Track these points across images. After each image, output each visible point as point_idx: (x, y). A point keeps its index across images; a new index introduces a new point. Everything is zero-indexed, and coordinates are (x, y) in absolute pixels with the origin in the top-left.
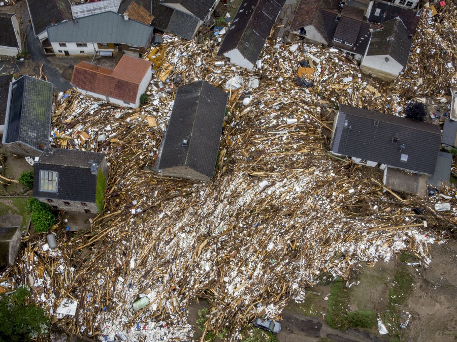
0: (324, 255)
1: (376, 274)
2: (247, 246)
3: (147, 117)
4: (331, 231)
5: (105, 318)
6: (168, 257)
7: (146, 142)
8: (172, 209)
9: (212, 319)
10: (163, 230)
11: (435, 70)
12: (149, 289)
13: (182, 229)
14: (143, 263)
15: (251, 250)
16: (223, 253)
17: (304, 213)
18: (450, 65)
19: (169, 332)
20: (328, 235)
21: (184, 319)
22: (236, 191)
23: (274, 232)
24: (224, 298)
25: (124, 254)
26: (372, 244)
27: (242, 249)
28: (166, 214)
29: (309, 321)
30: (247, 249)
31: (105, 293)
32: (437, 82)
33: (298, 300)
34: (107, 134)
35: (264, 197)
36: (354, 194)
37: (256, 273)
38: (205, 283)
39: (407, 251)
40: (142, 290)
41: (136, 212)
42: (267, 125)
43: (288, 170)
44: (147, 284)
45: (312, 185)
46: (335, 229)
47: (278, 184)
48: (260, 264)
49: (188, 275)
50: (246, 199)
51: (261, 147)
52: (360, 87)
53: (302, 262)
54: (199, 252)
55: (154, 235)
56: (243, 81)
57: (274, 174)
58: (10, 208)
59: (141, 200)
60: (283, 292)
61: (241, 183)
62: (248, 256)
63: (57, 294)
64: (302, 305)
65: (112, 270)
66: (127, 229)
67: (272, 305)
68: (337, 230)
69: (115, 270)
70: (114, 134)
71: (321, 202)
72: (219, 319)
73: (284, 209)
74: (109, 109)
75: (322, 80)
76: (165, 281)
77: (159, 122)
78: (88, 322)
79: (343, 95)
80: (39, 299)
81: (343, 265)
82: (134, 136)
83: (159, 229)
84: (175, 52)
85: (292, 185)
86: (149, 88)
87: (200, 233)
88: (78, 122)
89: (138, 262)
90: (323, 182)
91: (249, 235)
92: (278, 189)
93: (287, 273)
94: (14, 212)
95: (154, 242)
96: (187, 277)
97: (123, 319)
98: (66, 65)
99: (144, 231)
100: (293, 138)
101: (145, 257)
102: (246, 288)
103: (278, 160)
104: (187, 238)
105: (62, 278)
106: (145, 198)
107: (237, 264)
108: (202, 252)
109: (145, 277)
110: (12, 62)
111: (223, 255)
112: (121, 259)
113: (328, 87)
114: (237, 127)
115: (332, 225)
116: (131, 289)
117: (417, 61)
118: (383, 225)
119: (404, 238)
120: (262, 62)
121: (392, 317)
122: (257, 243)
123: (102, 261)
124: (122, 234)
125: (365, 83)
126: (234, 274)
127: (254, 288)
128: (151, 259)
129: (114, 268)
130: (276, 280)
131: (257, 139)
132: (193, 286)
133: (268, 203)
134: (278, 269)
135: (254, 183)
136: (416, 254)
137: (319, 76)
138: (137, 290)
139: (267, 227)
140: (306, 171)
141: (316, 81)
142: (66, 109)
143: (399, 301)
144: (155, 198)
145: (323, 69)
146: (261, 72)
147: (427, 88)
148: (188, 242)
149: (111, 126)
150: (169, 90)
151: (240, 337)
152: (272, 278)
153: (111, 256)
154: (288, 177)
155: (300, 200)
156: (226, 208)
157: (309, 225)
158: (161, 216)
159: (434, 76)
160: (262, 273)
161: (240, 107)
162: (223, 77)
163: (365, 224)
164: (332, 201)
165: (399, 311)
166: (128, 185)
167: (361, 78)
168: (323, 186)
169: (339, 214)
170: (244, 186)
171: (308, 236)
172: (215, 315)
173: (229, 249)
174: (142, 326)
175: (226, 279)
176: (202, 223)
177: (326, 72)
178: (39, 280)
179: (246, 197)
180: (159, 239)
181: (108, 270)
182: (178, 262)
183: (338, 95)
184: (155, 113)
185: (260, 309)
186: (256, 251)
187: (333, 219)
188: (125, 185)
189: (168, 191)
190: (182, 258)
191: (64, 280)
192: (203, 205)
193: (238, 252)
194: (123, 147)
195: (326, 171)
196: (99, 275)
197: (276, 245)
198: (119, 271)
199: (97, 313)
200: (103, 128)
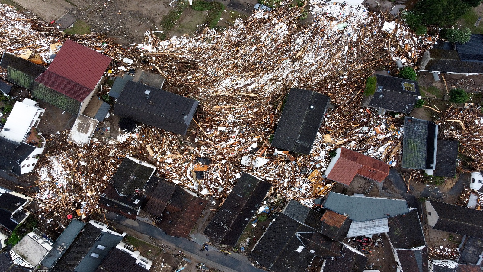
0: (218, 42)
1: (185, 30)
2: (270, 49)
3: (330, 142)
4: (210, 54)
5: (365, 21)
6: (323, 49)
7: (332, 124)
8: (318, 77)
9: (298, 13)
10: (324, 66)
11: (97, 161)
12: (337, 32)
13: (312, 65)
14: (339, 49)
15: (268, 47)
16: (287, 47)
17: (226, 66)
18: (83, 163)
19: (325, 10)
20: (213, 52)
21: (315, 16)
22: (272, 83)
23: (249, 57)
24: (289, 23)
25: (352, 54)
26: (183, 45)
27: (274, 48)
28: (322, 75)
29: (235, 8)
30: (270, 47)
31: (364, 33)
32: (97, 152)
33: (240, 20)
34: (361, 131)
35: (253, 79)
36: (188, 76)
37: (266, 35)
38: (301, 32)
39: (160, 40)
40: (341, 32)
41: (343, 77)
42: (241, 127)
43: (231, 95)
44: (338, 35)
45: (217, 83)
46: (207, 55)
47: (241, 85)
48: (263, 39)
49: (311, 37)
50: (266, 78)
51: (249, 112)
52: (159, 155)
53: (233, 40)
54: (302, 50)
55: (331, 63)
56: (254, 163)
57: (242, 93)
58: (426, 91)
59: (340, 83)
60: (250, 23)
61: (267, 89)
62: (270, 44)
63: (395, 36)
64: (238, 17)
65: (360, 46)
66: (350, 68)
67: (258, 18)
68: (206, 54)
69: (358, 45)
70: (356, 130)
71: (213, 72)
72: (294, 12)
73: (240, 70)
74: (359, 150)
75: (188, 163)
76: (326, 36)
77: (321, 138)
78: (376, 19)
79: (174, 150)
80: (407, 33)
81: (206, 35)
82: (342, 128)
83: (327, 66)
84: (304, 191)
85: (231, 84)
86: (327, 164)
87: (300, 62)
88: (382, 142)
89: (342, 49)
90: (209, 85)
91: (268, 55)
92: (242, 82)
93: (246, 33)
94: (424, 88)
95: (331, 60)
96: (312, 36)
97: (354, 19)
98: (389, 191)
99: (338, 66)
100: (223, 116)
101: (337, 52)
102: (274, 27)
103: (237, 103)
104: (309, 59)
105: (392, 44)
106: (337, 84)
107: (279, 39)
108: (300, 51)
109: (339, 40)
110: (431, 196)
111: (286, 47)
112: (354, 51)
113: (185, 156)
114: (264, 128)
115: (209, 57)
116: (349, 33)
117: (108, 170)
118: (173, 56)
119: (159, 47)
120: (236, 177)
121: (182, 4)
122: (263, 50)
123: (366, 51)
124: (353, 65)
125: (155, 157)
126: (282, 34)
127: (269, 27)
128: (334, 50)
129: (359, 47)
130: (253, 31)
131: (251, 117)
132: (308, 31)
133: (250, 75)
134: (251, 36)
135: (258, 88)
136: (155, 37)
137: (190, 167)
138: (345, 32)
139: (254, 60)
140: (218, 93)
141: (193, 163)
142: (391, 152)
143: (175, 13)
144: (330, 84)
145: (185, 171)
146: (237, 171)
147: (106, 149)
148: (308, 57)
149: (358, 136)
150: (312, 163)
151: (281, 3)
152: (255, 32)
153: (360, 54)
154: (232, 90)
155: (227, 74)
156: (281, 74)
157: (224, 59)
158: (326, 74)
159: (98, 157)
160: (262, 35)
161: (259, 143)
162: (268, 168)
163: (185, 57)
164: (205, 72)
165: (176, 7)
166: (348, 93)
167: (157, 161)
168: (209, 82)
169: (202, 65)
170: (265, 87)
171: (226, 53)
172: (297, 15)
173: (282, 50)
174: (342, 15)
175: (287, 32)
176: (298, 67)
177: (184, 168)
178: (408, 42)
179: (266, 79)
180: (328, 61)
181: (363, 45)
182: (317, 46)
183: (178, 150)
184: (325, 144)
185: (267, 16)
186: (265, 46)
187: (207, 62)
188: (351, 94)
189: (321, 87)
190: (314, 47)
191: (391, 43)
192: (296, 78)
193: (276, 47)
194: (350, 120)
195: (205, 92)
196: (368, 43)
197: (249, 49)
198: (356, 44)
199: (370, 23)
200: (364, 135)
